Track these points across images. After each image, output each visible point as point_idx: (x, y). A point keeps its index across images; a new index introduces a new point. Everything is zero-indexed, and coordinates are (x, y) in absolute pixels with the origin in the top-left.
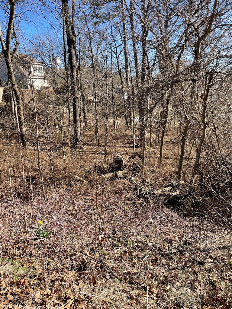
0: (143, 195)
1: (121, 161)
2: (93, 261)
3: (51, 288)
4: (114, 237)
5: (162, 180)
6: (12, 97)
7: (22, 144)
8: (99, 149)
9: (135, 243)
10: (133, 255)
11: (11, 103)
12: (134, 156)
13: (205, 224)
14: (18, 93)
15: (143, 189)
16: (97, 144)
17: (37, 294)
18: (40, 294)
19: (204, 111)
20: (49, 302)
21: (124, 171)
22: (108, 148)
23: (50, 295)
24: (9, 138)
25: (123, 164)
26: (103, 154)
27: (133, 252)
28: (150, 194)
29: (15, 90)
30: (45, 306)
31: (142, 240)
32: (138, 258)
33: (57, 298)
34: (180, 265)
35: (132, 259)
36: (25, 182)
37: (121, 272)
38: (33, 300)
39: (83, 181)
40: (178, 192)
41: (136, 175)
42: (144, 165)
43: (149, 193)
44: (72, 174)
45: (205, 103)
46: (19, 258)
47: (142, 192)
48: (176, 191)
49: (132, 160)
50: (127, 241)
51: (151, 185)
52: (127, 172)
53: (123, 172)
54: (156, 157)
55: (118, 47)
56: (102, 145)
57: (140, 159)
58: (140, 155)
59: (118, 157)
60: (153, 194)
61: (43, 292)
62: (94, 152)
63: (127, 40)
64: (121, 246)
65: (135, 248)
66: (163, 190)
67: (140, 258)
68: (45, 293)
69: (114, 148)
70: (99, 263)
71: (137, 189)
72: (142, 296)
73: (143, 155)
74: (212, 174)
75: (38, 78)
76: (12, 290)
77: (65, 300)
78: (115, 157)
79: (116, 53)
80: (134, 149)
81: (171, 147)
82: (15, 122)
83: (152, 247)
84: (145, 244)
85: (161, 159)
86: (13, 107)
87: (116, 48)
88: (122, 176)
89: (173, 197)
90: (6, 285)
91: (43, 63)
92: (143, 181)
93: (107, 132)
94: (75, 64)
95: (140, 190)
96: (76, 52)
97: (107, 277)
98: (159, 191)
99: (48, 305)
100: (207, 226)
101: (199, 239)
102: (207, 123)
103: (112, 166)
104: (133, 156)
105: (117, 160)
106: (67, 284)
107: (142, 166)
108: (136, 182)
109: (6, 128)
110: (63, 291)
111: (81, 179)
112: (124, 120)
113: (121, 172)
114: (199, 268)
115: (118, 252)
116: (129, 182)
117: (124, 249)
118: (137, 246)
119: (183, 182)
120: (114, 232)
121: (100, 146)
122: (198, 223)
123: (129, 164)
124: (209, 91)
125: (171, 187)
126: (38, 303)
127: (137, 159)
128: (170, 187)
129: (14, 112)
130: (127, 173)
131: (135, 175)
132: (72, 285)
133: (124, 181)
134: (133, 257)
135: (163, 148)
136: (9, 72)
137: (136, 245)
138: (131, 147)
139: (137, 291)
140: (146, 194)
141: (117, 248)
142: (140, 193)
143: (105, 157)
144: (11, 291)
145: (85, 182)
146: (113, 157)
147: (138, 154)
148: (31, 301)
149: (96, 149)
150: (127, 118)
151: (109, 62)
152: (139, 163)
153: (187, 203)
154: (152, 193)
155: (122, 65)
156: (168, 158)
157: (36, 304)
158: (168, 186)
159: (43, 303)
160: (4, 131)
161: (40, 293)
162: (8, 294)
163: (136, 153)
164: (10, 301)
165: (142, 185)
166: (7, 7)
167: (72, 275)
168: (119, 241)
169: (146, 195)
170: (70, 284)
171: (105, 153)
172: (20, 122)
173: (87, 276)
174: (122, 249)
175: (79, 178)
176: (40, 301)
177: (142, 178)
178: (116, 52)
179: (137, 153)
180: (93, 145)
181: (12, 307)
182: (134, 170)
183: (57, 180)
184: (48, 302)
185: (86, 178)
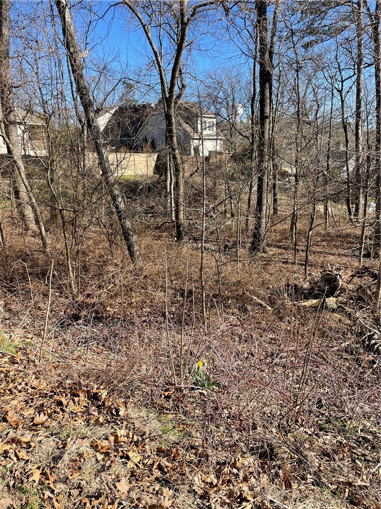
0: (376, 346)
1: (335, 280)
2: (284, 447)
3: (216, 474)
4: (319, 412)
6: (169, 168)
7: (176, 239)
8: (295, 255)
9: (359, 431)
10: (355, 453)
11: (166, 176)
12: (362, 273)
14: (179, 161)
15: (376, 336)
16: (292, 246)
17: (196, 478)
18: (200, 481)
20: (215, 497)
21: (340, 298)
22: (311, 255)
23: (216, 486)
24: (159, 228)
25: (339, 285)
26: (302, 265)
27: (355, 447)
29: (175, 158)
30: (208, 502)
31: (374, 430)
32: (365, 460)
33: (226, 494)
35: (353, 461)
36: (178, 297)
37: (334, 478)
38: (190, 486)
39: (266, 307)
41: (363, 308)
42: (380, 292)
44: (248, 293)
46: (168, 414)
47: (373, 341)
49: (356, 279)
50: (345, 426)
52: (345, 300)
53: (337, 301)
55: (345, 80)
56: (301, 248)
57: (373, 280)
58: (373, 273)
59: (331, 272)
61: (205, 478)
62: (286, 260)
63: (363, 68)
64: (332, 433)
65: (360, 442)
67: (368, 461)
68: (209, 480)
69: (322, 255)
70: (294, 453)
71: (365, 335)
73: (380, 274)
75: (207, 138)
76: (160, 461)
77: (239, 500)
78: (325, 271)
79: (340, 91)
80: (360, 260)
82: (169, 205)
84: (379, 438)
86: (169, 182)
87: (342, 82)
88: (335, 306)
90: (151, 453)
91: (217, 114)
92: (377, 322)
93: (313, 226)
94: (268, 115)
95: (370, 338)
96: (271, 94)
97: (308, 481)
99: (212, 501)
103: (319, 287)
104: (360, 273)
105: (329, 278)
106: (241, 474)
107: (375, 294)
108: (363, 321)
109: (156, 213)
110: (235, 484)
111: (263, 303)
112: (345, 207)
113: (335, 299)
115: (327, 442)
117: (339, 438)
118: (364, 438)
120: (319, 404)
121: (298, 250)
123: (351, 287)
126: (197, 494)
127: (367, 280)
129: (169, 190)
130: (345, 303)
131: (361, 308)
132: (250, 479)
133: (339, 316)
134: (356, 457)
136: (170, 131)
137: (361, 436)
141: (325, 433)
142: (370, 343)
143: (305, 269)
144: (157, 463)
145: (270, 308)
146: (321, 272)
147: (370, 271)
148: (187, 487)
149: (289, 255)
150: (350, 204)
151: (326, 108)
152: (369, 287)
155: (350, 112)
157: (194, 495)
159: (205, 496)
160: (153, 218)
161: (201, 479)
162: (155, 467)
163: (366, 269)
164: (157, 479)
165: (374, 328)
166: (174, 31)
167: (250, 461)
168: (330, 422)
170: (246, 475)
171: (306, 263)
172: (177, 205)
173: (275, 471)
174: (335, 437)
175: (259, 301)
176: (200, 492)
177: (374, 316)
178: (342, 89)
179: (368, 269)
180: (284, 248)
181: (159, 489)
182: (360, 299)
183: (225, 300)
184: (213, 497)
185: (272, 303)
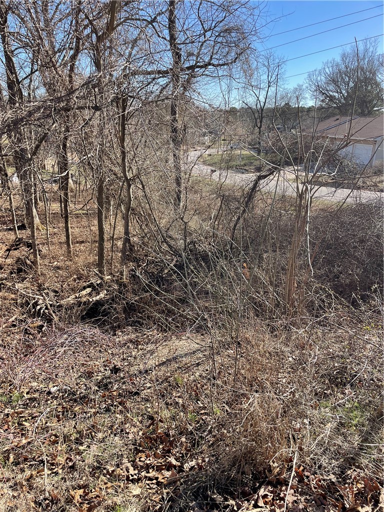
0: (42, 311)
5: (75, 280)
9: (25, 395)
10: (22, 417)
12: (17, 245)
13: (145, 334)
15: (40, 302)
19: (123, 160)
27: (22, 411)
28: (54, 307)
31: (40, 387)
32: (32, 418)
34: (104, 407)
35: (20, 424)
40: (102, 295)
42: (38, 260)
43: (51, 305)
45: (123, 147)
47: (38, 307)
48: (99, 294)
49: (13, 253)
50: (10, 397)
51: (56, 292)
54: (60, 243)
57: (30, 250)
58: (28, 243)
60: (60, 306)
65: (28, 404)
66: (78, 296)
67: (36, 417)
71: (29, 304)
72: (37, 476)
73: (34, 242)
74: (152, 257)
80: (15, 233)
81: (85, 222)
83: (58, 392)
84: (45, 392)
85: (70, 245)
89: (93, 304)
92: (40, 288)
95: (36, 304)
98: (69, 299)
100: (148, 336)
101: (135, 358)
102: (130, 178)
104: (15, 246)
107: (34, 263)
108: (25, 291)
114: (132, 402)
116: (12, 293)
117: (6, 411)
118: (30, 399)
119: (109, 277)
122: (135, 336)
123: (9, 261)
124: (125, 127)
125: (90, 289)
127: (24, 251)
128: (88, 289)
130: (6, 279)
133: (1, 294)
134: (24, 420)
135: (69, 225)
137: (27, 399)
138: (10, 229)
139: (29, 471)
140: (47, 308)
142: (35, 310)
147: (24, 241)
152: (27, 258)
153: (115, 309)
154: (58, 304)
156: (82, 242)
158: (84, 288)
163: (20, 240)
165: (37, 295)
169: (47, 311)
177: (38, 283)
179: (22, 240)
182: (20, 271)
